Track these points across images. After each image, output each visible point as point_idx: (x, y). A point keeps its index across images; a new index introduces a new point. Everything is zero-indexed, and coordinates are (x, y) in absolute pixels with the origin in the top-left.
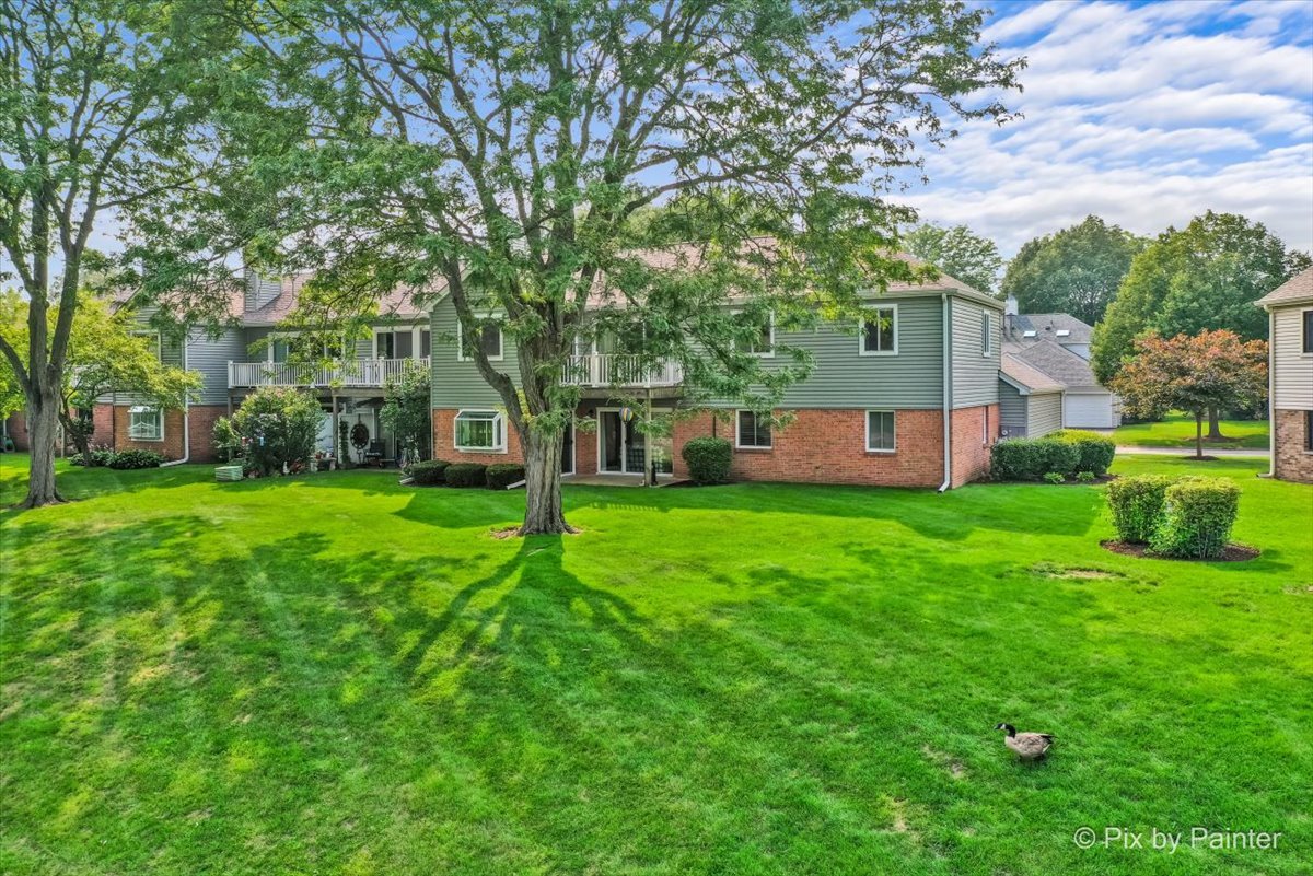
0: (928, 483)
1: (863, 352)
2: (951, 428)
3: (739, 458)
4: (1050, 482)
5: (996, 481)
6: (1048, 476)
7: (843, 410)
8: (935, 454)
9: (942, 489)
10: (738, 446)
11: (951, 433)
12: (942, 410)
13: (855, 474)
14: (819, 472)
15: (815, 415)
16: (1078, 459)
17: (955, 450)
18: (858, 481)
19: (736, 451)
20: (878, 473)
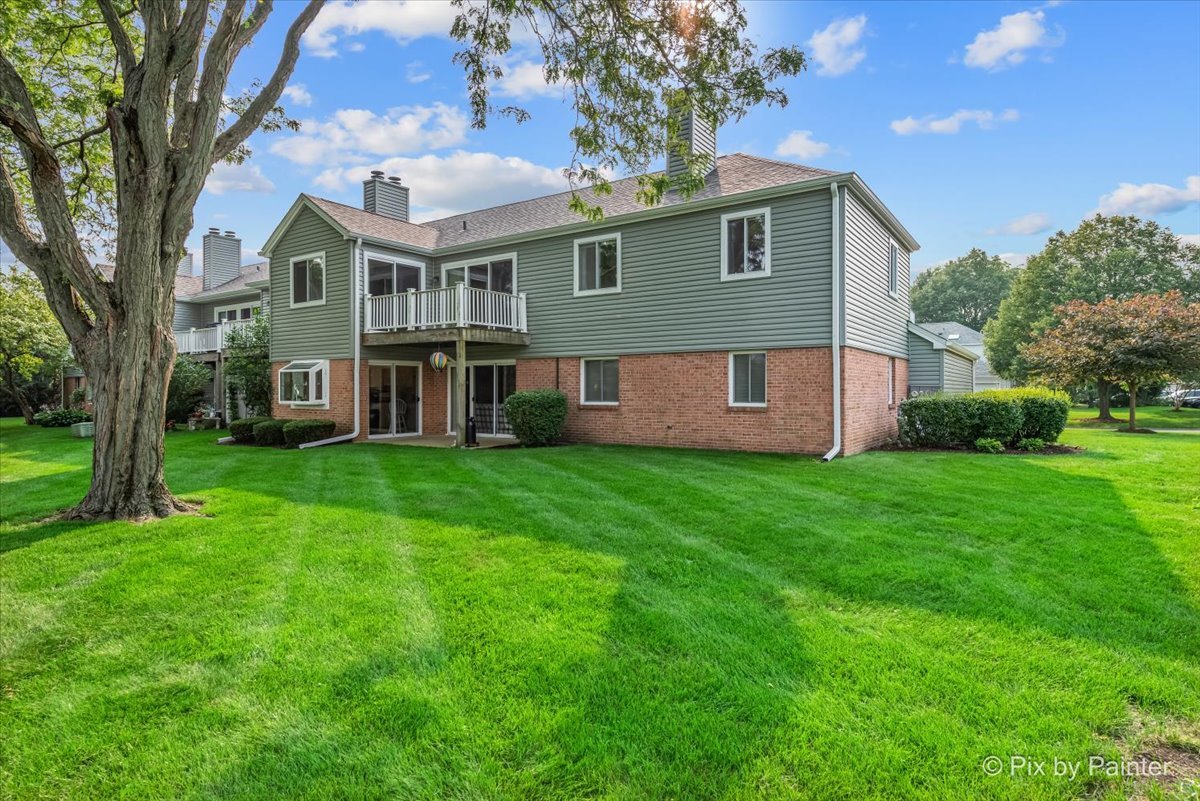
0: (810, 448)
1: (725, 276)
2: (842, 371)
3: (584, 415)
4: (984, 450)
5: (906, 449)
6: (981, 442)
7: (701, 353)
8: (821, 409)
9: (829, 456)
10: (582, 401)
11: (842, 379)
12: (830, 347)
13: (715, 436)
14: (671, 433)
15: (666, 361)
16: (1021, 420)
17: (848, 403)
18: (717, 445)
19: (581, 408)
20: (745, 434)
